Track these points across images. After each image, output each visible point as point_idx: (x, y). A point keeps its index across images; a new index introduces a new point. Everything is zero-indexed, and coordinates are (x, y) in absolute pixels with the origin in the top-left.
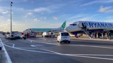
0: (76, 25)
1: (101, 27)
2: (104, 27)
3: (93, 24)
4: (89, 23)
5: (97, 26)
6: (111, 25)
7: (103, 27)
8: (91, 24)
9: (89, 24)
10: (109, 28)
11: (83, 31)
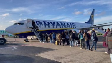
0: (23, 24)
1: (60, 27)
2: (65, 27)
3: (50, 24)
4: (45, 22)
5: (55, 26)
6: (74, 25)
7: (63, 27)
8: (47, 23)
9: (43, 23)
10: (71, 28)
11: (33, 33)
